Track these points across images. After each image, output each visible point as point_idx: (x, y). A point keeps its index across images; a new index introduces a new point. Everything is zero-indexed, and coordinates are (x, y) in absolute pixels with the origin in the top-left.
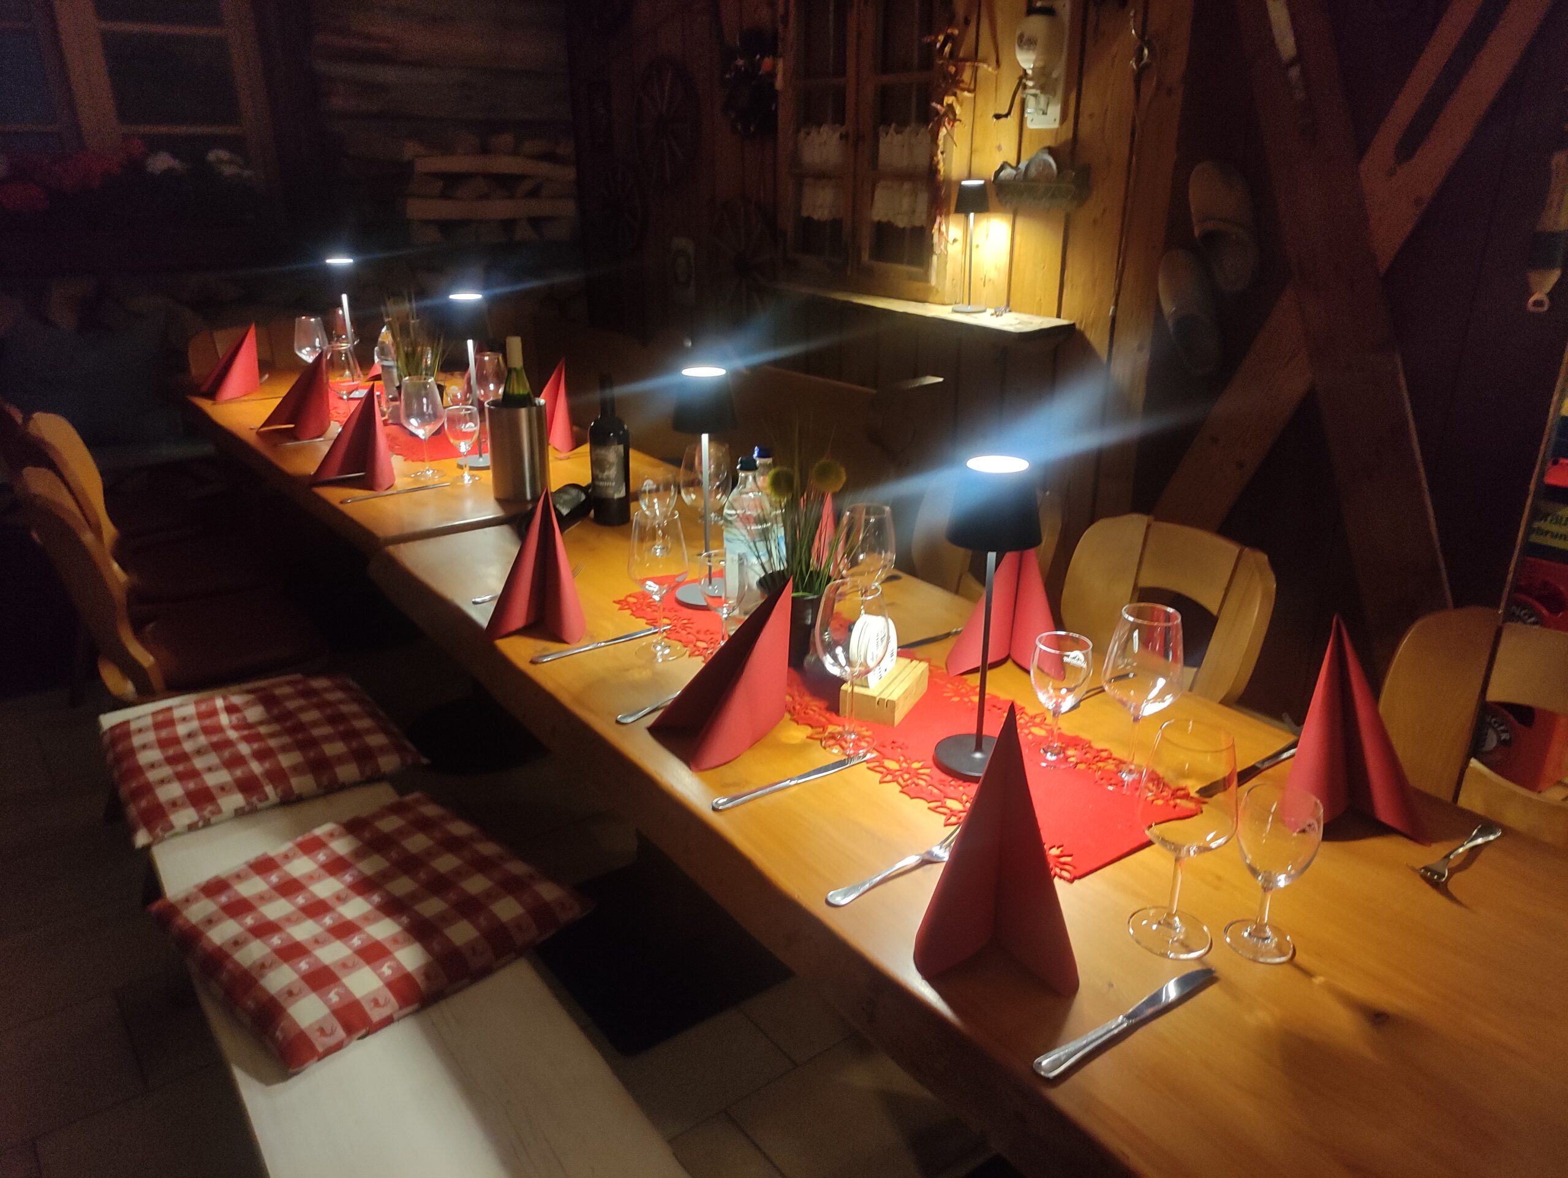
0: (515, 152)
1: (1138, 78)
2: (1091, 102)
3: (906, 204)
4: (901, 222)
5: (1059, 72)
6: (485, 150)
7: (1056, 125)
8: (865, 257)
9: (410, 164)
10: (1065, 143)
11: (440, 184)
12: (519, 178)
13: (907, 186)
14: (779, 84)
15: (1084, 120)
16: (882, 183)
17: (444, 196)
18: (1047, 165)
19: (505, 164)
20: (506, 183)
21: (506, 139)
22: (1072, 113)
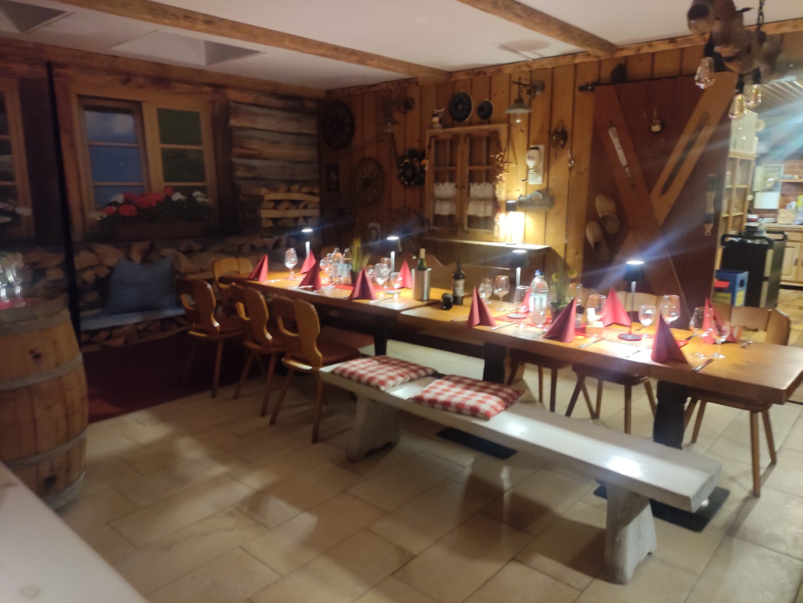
0: (299, 192)
1: (570, 169)
2: (552, 176)
3: (482, 209)
4: (481, 215)
5: (541, 167)
6: (289, 191)
7: (540, 183)
8: (466, 227)
9: (263, 196)
10: (544, 189)
11: (273, 204)
12: (300, 201)
13: (482, 203)
14: (426, 168)
15: (550, 182)
16: (472, 202)
17: (275, 208)
18: (538, 196)
19: (296, 196)
20: (295, 203)
21: (296, 187)
22: (547, 179)
